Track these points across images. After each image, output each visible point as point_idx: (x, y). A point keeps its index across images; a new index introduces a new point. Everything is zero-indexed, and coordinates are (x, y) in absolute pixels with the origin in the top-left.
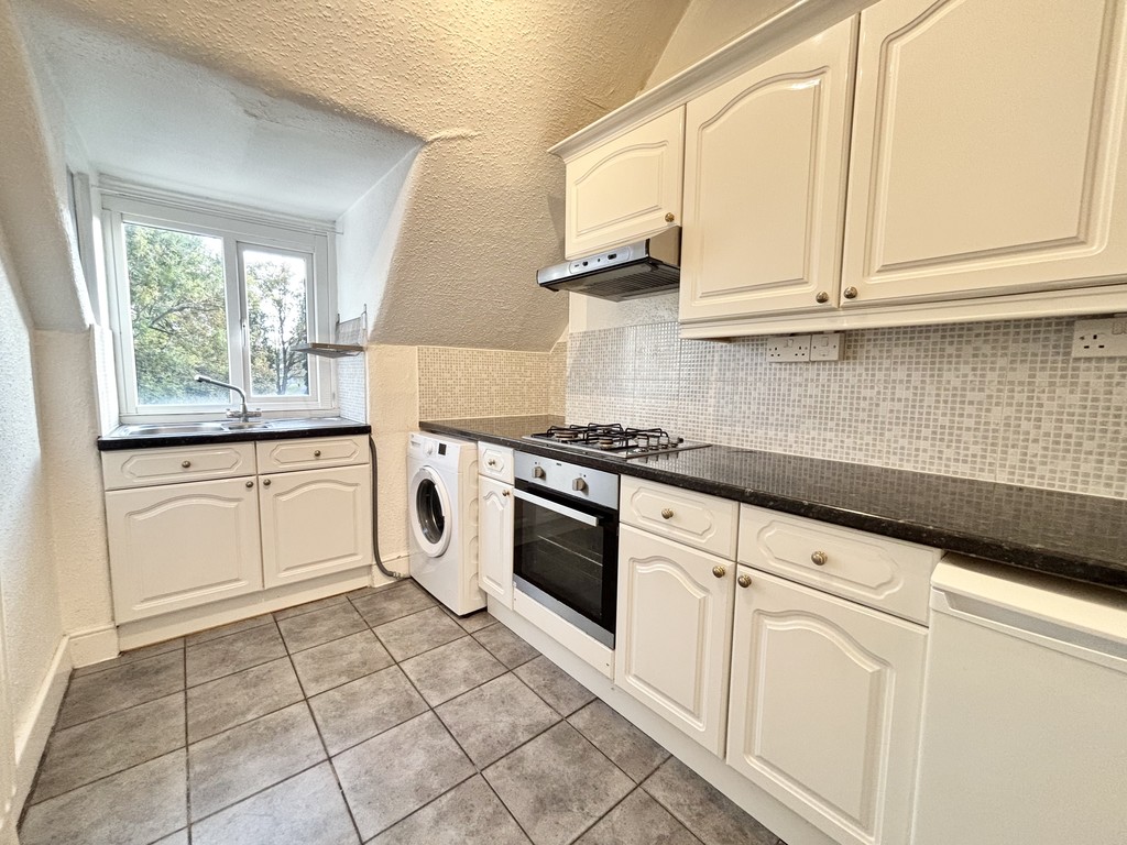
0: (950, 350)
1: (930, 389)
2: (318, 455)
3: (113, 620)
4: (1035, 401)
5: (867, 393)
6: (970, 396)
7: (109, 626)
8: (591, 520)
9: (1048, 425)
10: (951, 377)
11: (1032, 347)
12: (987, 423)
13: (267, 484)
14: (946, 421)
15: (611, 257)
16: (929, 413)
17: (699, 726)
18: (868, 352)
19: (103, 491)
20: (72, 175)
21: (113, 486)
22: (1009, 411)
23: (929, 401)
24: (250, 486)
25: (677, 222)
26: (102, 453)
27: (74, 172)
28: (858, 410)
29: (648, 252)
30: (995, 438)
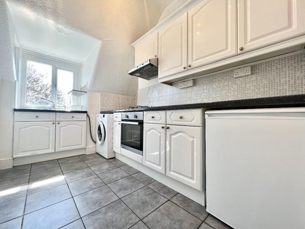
0: (214, 80)
1: (211, 89)
2: (73, 117)
3: (12, 157)
4: (229, 89)
5: (199, 92)
6: (218, 89)
7: (11, 159)
8: (137, 123)
9: (232, 93)
10: (214, 86)
11: (228, 77)
12: (222, 95)
13: (59, 123)
14: (214, 96)
15: (143, 64)
16: (211, 95)
17: (160, 168)
18: (199, 83)
19: (14, 122)
20: (15, 48)
21: (17, 121)
22: (225, 92)
23: (211, 92)
24: (54, 123)
25: (157, 57)
26: (15, 112)
27: (16, 47)
28: (198, 97)
29: (150, 62)
30: (223, 98)
